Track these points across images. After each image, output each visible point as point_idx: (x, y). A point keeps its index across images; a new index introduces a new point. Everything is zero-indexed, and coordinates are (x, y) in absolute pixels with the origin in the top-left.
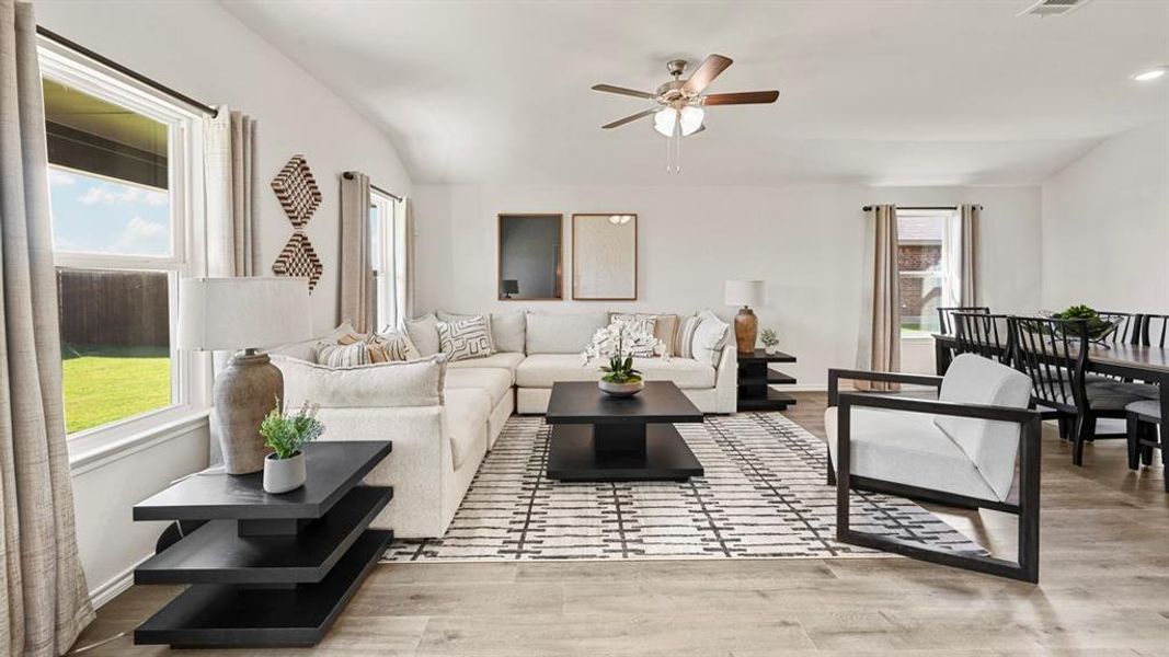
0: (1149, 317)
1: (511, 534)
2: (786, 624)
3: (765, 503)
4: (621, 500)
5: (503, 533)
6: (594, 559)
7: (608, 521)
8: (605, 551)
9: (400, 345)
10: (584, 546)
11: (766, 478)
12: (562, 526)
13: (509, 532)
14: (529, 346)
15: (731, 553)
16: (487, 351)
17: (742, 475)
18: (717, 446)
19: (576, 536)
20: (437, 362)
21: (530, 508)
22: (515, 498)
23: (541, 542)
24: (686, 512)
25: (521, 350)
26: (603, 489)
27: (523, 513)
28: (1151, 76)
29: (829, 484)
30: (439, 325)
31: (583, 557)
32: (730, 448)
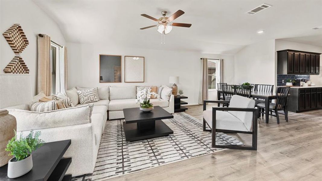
0: (257, 85)
1: (118, 165)
2: (211, 177)
3: (191, 139)
4: (151, 145)
5: (115, 165)
6: (150, 168)
7: (150, 153)
8: (152, 164)
9: (69, 100)
10: (145, 164)
11: (188, 132)
12: (135, 158)
13: (117, 164)
14: (110, 97)
15: (189, 157)
16: (97, 100)
17: (182, 132)
18: (172, 123)
19: (141, 161)
20: (89, 106)
21: (122, 153)
22: (116, 150)
23: (130, 166)
24: (171, 146)
25: (108, 98)
26: (145, 142)
27: (120, 156)
28: (261, 32)
29: (204, 131)
30: (78, 91)
31: (146, 168)
32: (176, 124)
